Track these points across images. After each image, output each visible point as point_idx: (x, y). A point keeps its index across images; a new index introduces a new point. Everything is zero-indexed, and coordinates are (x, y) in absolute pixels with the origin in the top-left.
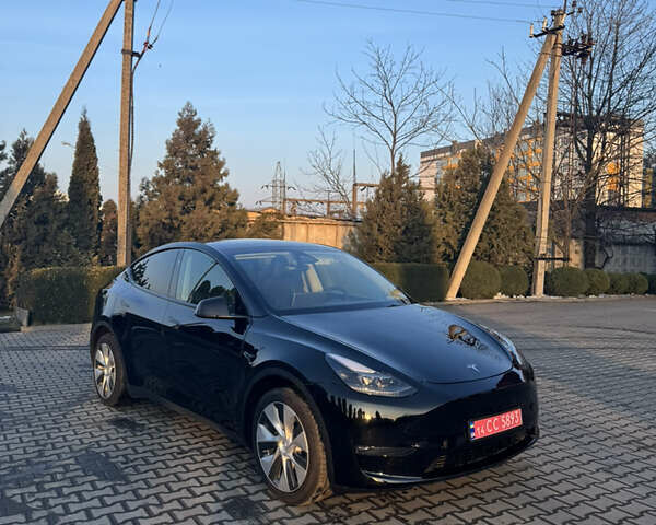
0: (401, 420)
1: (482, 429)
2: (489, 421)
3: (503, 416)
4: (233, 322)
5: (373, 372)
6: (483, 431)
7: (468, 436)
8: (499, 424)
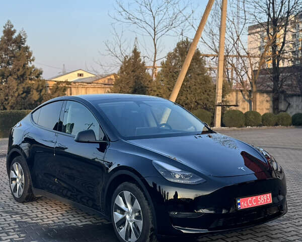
0: (197, 199)
1: (245, 203)
2: (250, 199)
3: (259, 197)
4: (98, 144)
5: (180, 170)
6: (245, 205)
7: (236, 207)
8: (257, 201)
